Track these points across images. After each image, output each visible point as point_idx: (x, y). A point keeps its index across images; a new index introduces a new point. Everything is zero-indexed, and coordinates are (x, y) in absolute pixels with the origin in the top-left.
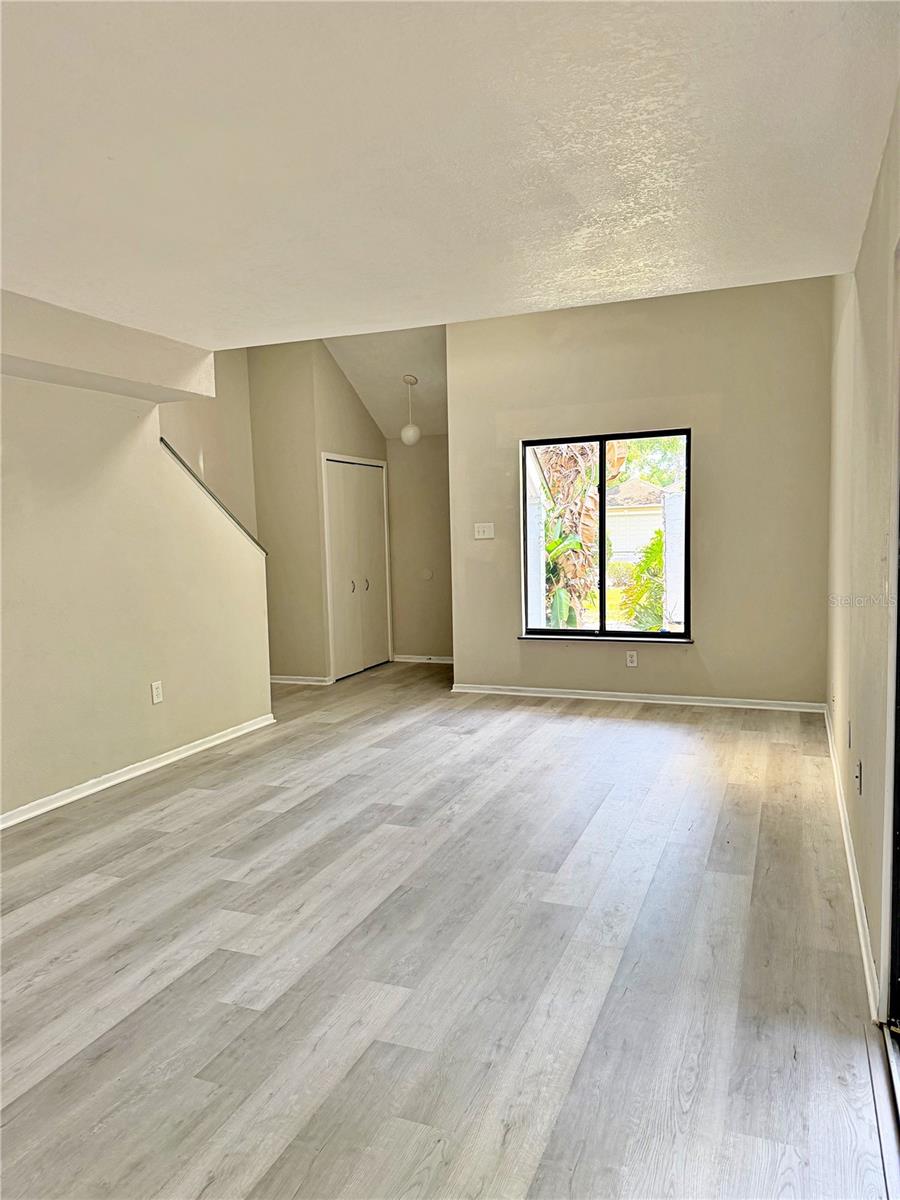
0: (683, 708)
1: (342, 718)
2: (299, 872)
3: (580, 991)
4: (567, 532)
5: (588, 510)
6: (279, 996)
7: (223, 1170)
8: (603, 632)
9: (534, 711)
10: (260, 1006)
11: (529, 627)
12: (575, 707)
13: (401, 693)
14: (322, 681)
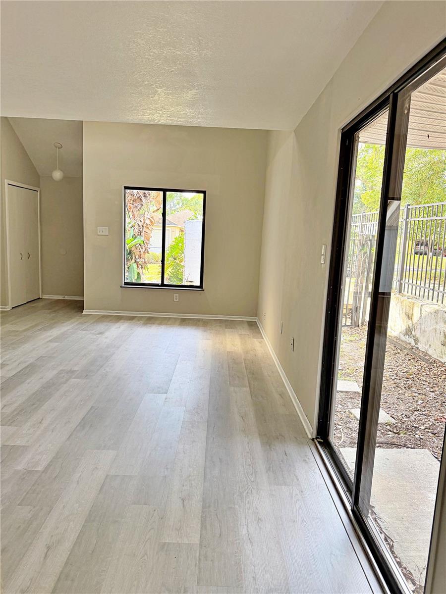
0: (199, 320)
1: (24, 328)
2: (33, 405)
3: (194, 441)
4: (136, 235)
5: (147, 225)
6: (48, 463)
7: (53, 543)
8: (163, 284)
9: (130, 322)
10: (40, 468)
11: (125, 281)
12: (150, 321)
13: (54, 315)
14: (5, 308)
